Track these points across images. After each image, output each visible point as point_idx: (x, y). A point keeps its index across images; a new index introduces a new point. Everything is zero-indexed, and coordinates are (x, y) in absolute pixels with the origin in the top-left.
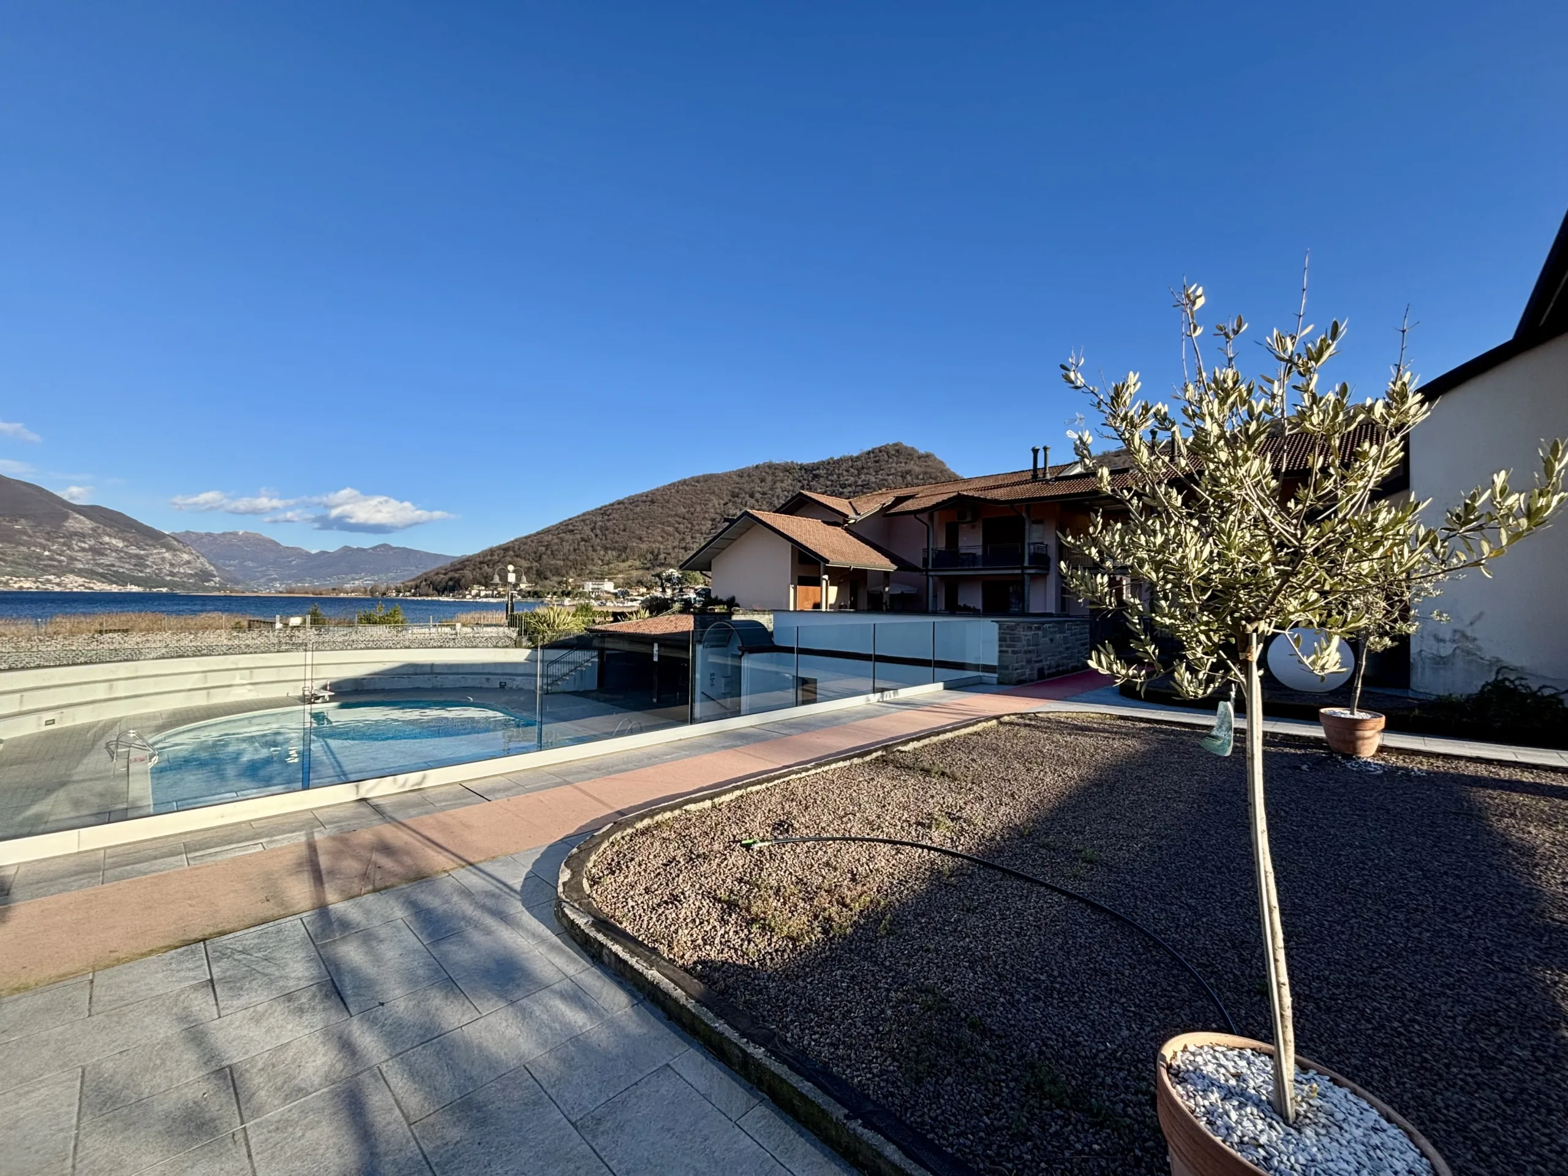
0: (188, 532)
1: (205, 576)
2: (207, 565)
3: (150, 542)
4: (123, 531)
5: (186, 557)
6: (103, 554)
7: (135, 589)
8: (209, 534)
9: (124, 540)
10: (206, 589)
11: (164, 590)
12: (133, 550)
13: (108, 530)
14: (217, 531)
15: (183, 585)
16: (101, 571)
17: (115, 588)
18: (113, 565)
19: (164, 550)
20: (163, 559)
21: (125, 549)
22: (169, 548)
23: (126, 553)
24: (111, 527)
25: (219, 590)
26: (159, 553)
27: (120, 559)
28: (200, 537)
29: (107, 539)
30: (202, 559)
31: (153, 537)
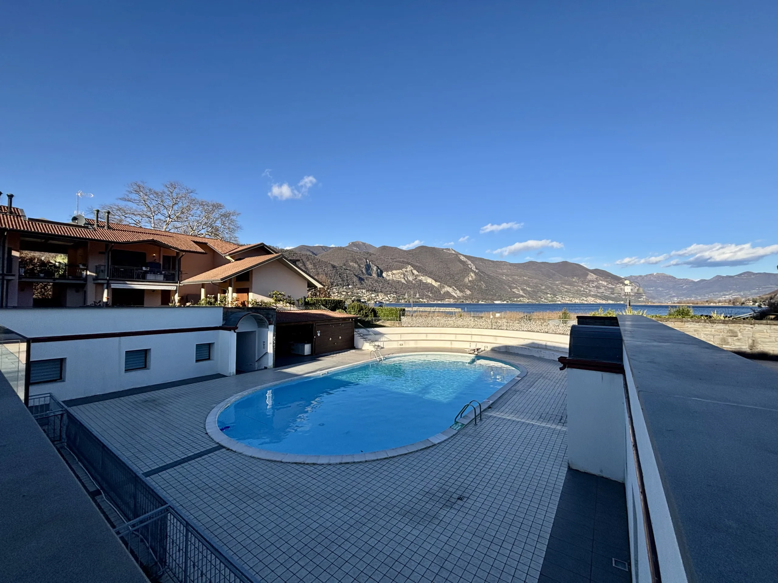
0: (631, 276)
1: (639, 296)
3: (616, 282)
4: (606, 278)
6: (600, 288)
7: (611, 302)
8: (641, 276)
9: (607, 282)
10: (639, 302)
11: (622, 302)
13: (601, 278)
14: (644, 274)
20: (621, 289)
21: (607, 286)
24: (602, 277)
25: (645, 302)
29: (601, 282)
31: (617, 279)
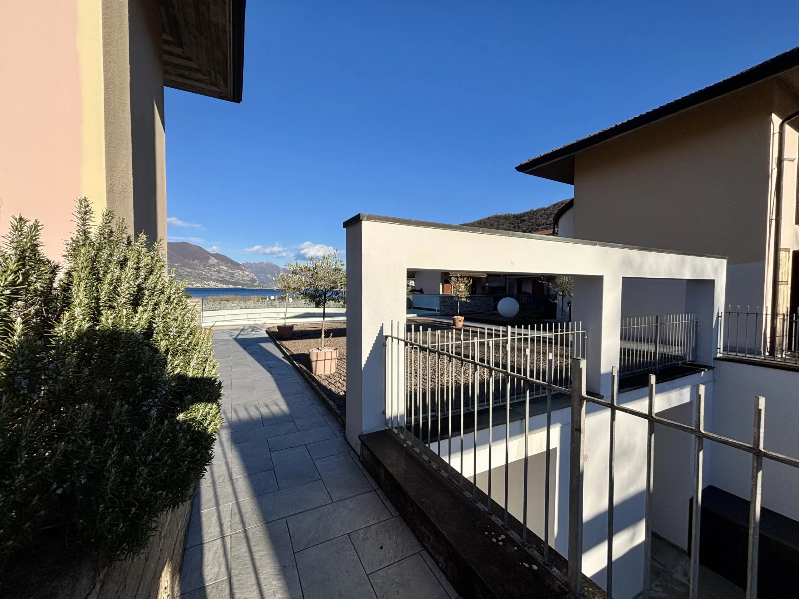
0: (247, 263)
1: (253, 281)
2: (254, 276)
3: (235, 268)
4: (227, 263)
5: (247, 273)
6: (221, 273)
7: (231, 286)
8: (254, 263)
9: (227, 267)
10: (254, 286)
11: (240, 287)
12: (230, 271)
14: (257, 262)
15: (247, 285)
16: (220, 279)
17: (225, 286)
18: (224, 277)
19: (240, 271)
20: (240, 274)
21: (228, 271)
22: (242, 270)
23: (228, 272)
24: (223, 262)
25: (258, 286)
26: (238, 272)
27: (226, 274)
28: (251, 264)
29: (221, 267)
30: (252, 274)
31: (236, 265)
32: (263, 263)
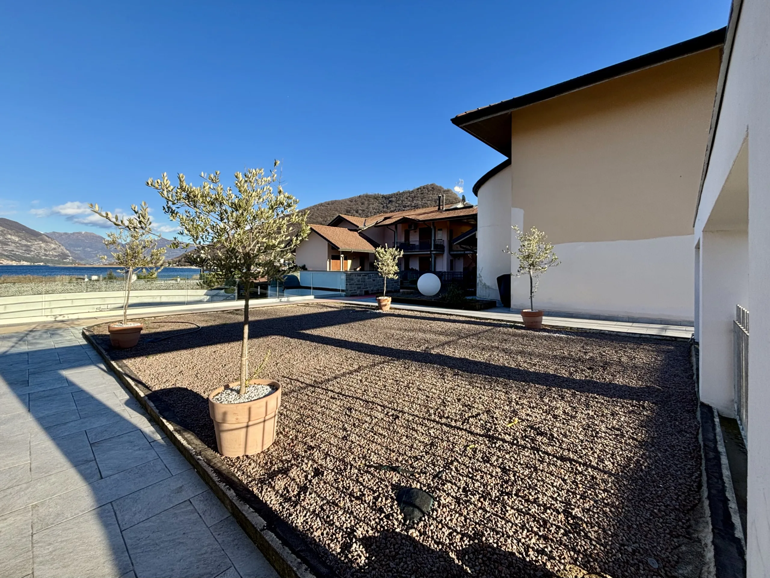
0: (54, 232)
1: (65, 256)
2: (65, 250)
3: (33, 238)
4: (17, 232)
5: (53, 246)
6: (7, 245)
7: (25, 263)
8: (66, 234)
9: (19, 237)
10: (64, 263)
11: (42, 264)
12: (24, 242)
13: (10, 231)
14: (70, 232)
15: (52, 261)
16: (6, 254)
17: (14, 263)
18: (13, 251)
19: (41, 242)
20: (41, 247)
22: (44, 241)
23: (20, 244)
25: (72, 264)
26: (38, 244)
27: (17, 247)
28: (61, 235)
29: (9, 236)
31: (34, 235)
32: (80, 233)
